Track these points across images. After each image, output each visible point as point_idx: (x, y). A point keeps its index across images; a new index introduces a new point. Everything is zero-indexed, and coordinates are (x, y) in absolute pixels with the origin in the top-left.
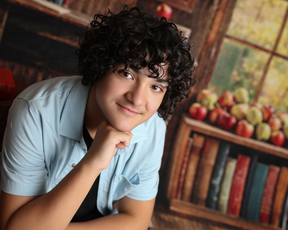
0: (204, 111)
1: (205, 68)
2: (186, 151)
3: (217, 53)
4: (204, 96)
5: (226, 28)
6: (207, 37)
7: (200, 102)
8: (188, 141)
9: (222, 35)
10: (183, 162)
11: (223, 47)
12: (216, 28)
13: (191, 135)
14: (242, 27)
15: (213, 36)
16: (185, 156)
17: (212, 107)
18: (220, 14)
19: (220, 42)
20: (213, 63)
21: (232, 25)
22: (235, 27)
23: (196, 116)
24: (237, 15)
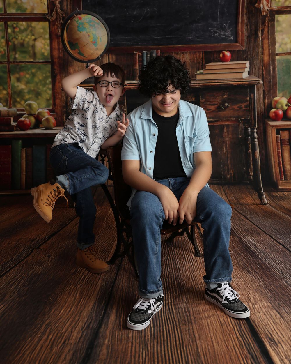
0: (281, 112)
1: (270, 82)
2: (277, 145)
3: (274, 69)
4: (277, 102)
5: (274, 49)
6: (263, 61)
7: (275, 108)
8: (277, 137)
9: (273, 55)
10: (278, 154)
11: (276, 63)
12: (266, 52)
13: (278, 133)
14: (286, 44)
15: (266, 58)
16: (278, 149)
17: (286, 108)
18: (266, 42)
19: (273, 61)
20: (274, 77)
21: (277, 45)
22: (280, 46)
23: (276, 118)
24: (278, 37)
